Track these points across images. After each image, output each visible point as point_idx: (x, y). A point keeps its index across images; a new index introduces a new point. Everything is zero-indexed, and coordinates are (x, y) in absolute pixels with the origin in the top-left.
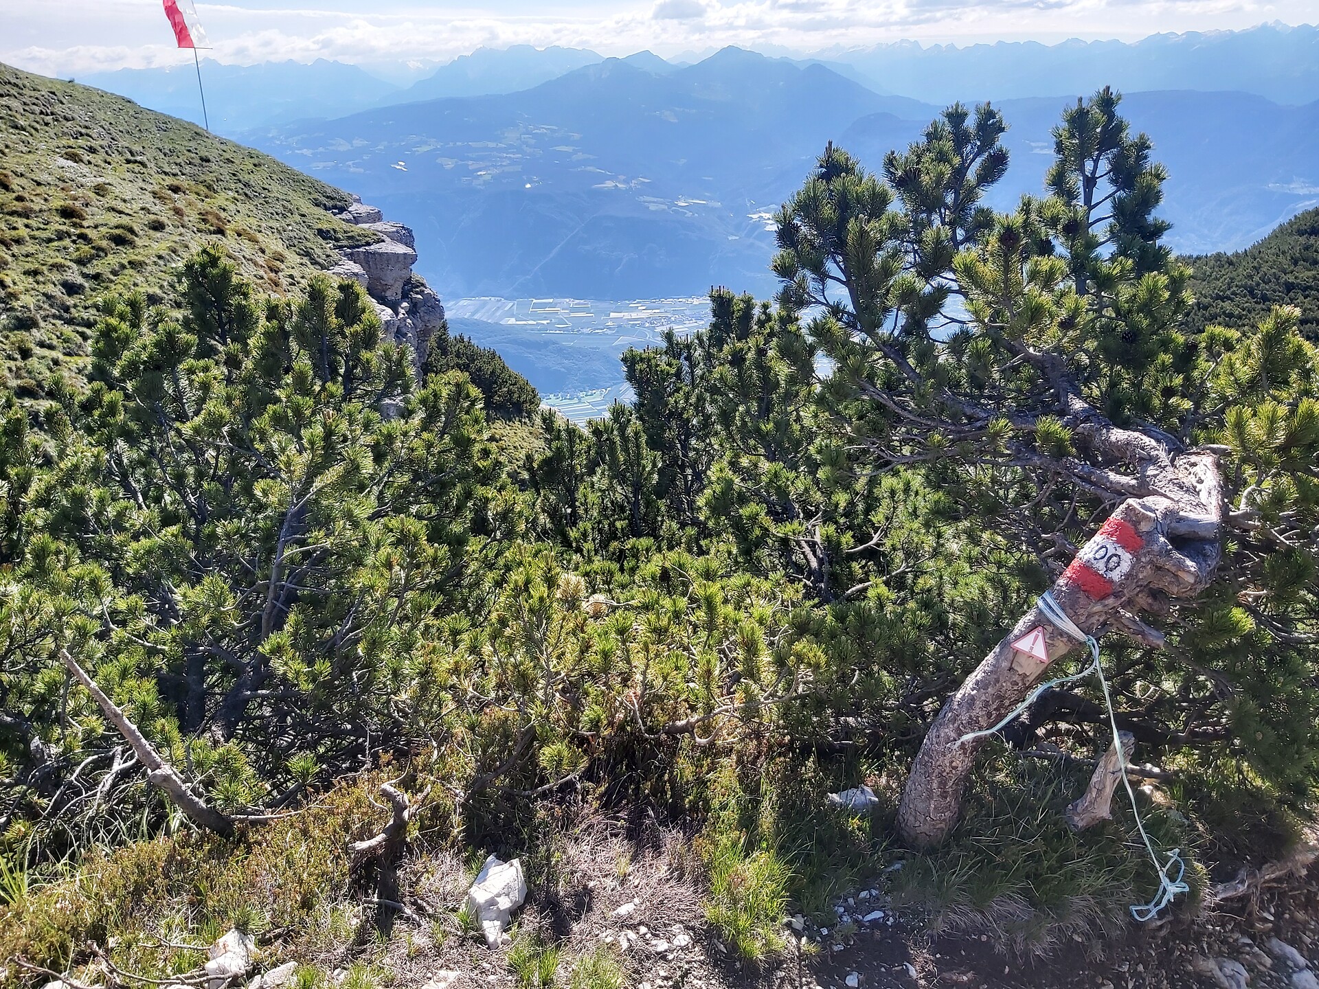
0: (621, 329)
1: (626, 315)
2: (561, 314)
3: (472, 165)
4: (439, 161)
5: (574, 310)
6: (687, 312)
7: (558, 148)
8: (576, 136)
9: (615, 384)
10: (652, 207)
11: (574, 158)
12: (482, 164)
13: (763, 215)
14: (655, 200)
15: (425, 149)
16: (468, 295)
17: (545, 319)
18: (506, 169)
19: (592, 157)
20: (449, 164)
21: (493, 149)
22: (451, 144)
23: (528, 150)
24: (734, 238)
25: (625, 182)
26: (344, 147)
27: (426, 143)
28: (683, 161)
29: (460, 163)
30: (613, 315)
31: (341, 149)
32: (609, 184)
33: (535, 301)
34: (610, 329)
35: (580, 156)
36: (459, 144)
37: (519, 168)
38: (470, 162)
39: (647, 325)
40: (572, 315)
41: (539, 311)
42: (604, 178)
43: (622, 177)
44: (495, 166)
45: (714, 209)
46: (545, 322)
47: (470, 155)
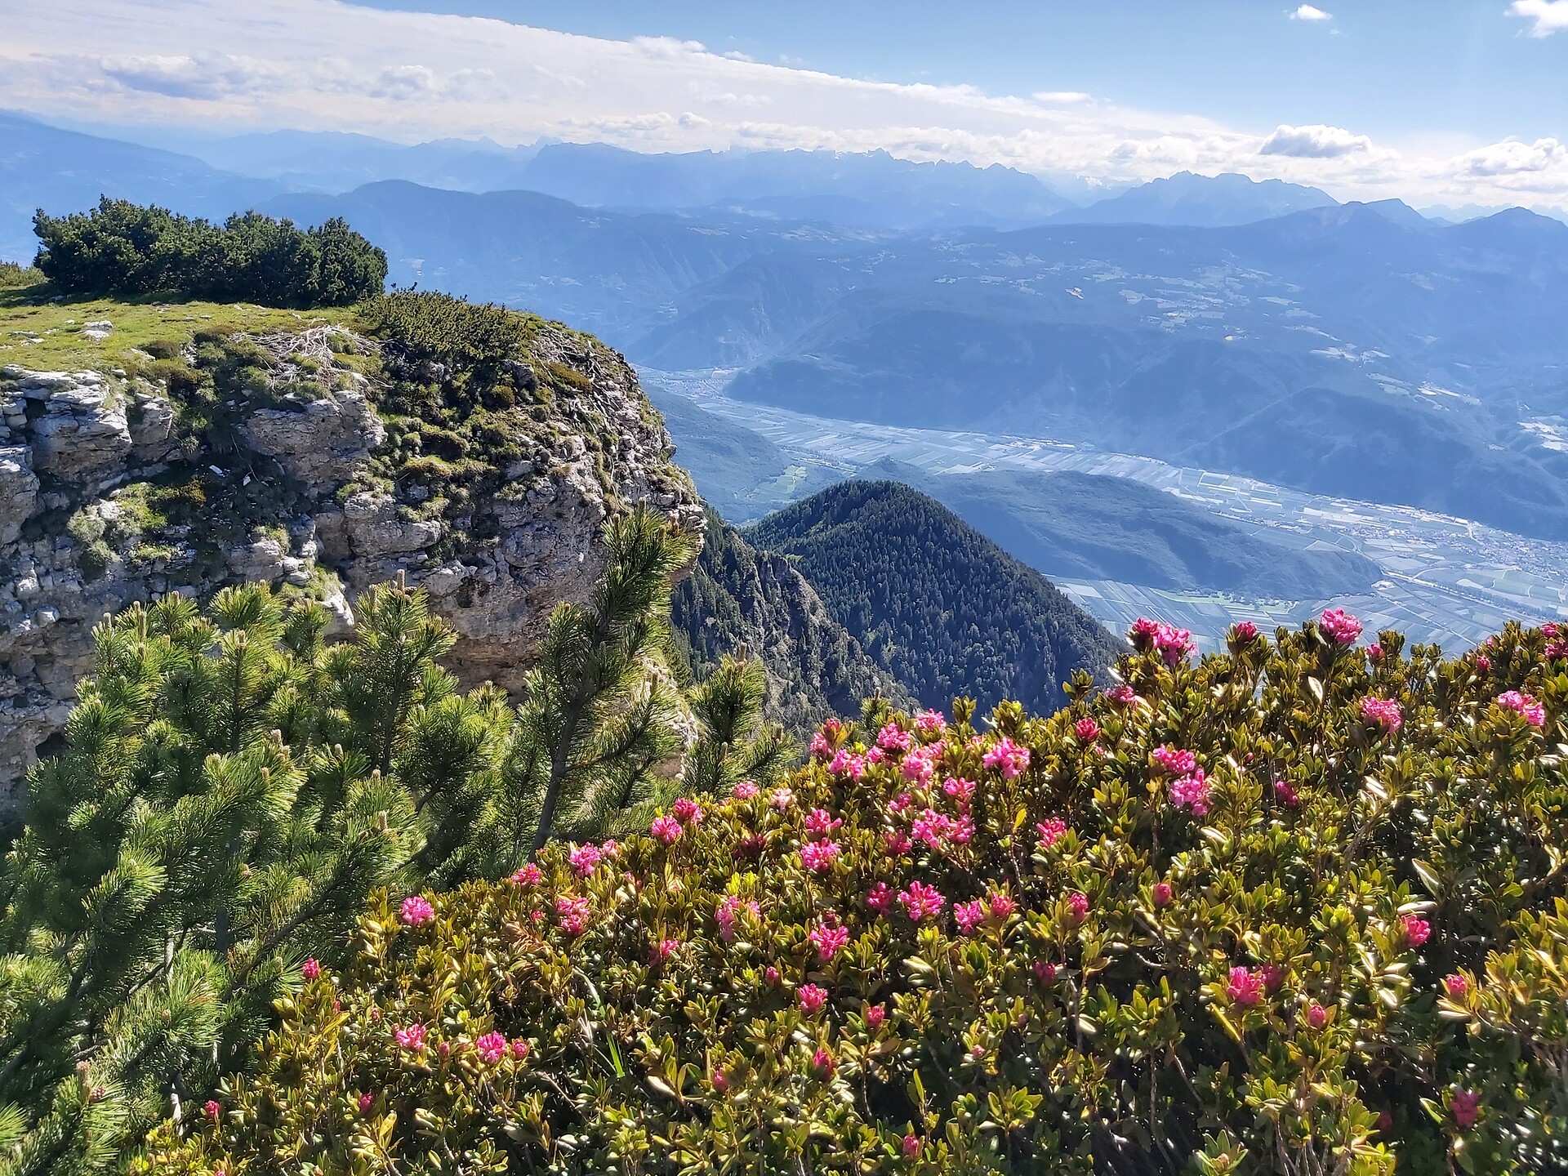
0: (1317, 531)
1: (1325, 515)
2: (1240, 496)
3: (1162, 304)
4: (1122, 293)
5: (1256, 494)
6: (1413, 529)
7: (1269, 299)
8: (1296, 288)
9: (1308, 599)
10: (1389, 390)
11: (1290, 313)
12: (1174, 305)
13: (1540, 425)
14: (1393, 381)
15: (1107, 277)
16: (1124, 451)
17: (1217, 497)
18: (1205, 315)
19: (1312, 316)
20: (1134, 298)
21: (1189, 289)
22: (1139, 276)
23: (1232, 296)
24: (1496, 448)
25: (1354, 352)
26: (1015, 262)
27: (1109, 270)
28: (1431, 339)
29: (1148, 299)
30: (1307, 511)
31: (1011, 264)
32: (1333, 352)
33: (1206, 474)
34: (1302, 527)
35: (1297, 312)
36: (1149, 277)
37: (1220, 316)
38: (1160, 300)
39: (1354, 533)
40: (1254, 500)
41: (1210, 486)
42: (1327, 344)
43: (1351, 346)
44: (1190, 309)
45: (1469, 407)
46: (1218, 502)
47: (1161, 291)
